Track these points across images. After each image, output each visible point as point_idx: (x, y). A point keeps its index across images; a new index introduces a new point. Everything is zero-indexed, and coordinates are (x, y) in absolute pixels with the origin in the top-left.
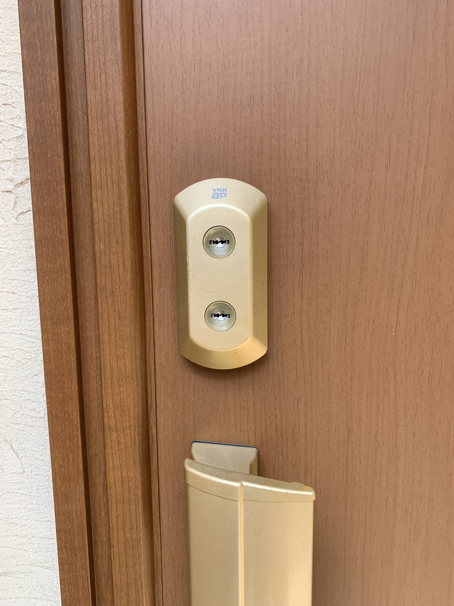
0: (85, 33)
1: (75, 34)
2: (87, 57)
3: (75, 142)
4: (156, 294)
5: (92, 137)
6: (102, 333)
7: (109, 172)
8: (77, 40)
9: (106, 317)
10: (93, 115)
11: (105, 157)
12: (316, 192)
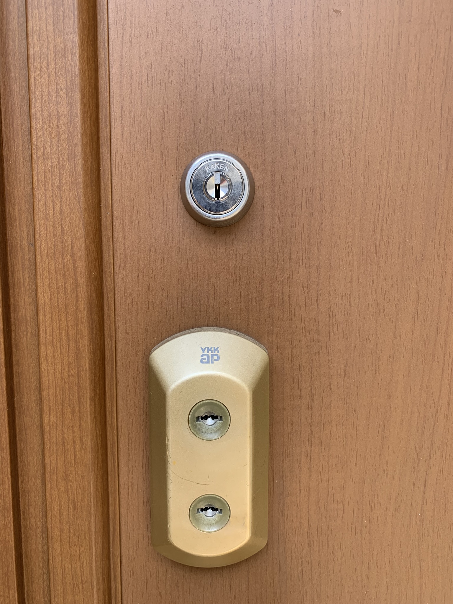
0: (34, 147)
1: (21, 145)
2: (35, 178)
3: (19, 279)
4: (123, 470)
5: (42, 280)
6: (51, 527)
7: (64, 325)
8: (23, 152)
9: (56, 508)
10: (44, 252)
11: (58, 306)
12: (328, 346)
